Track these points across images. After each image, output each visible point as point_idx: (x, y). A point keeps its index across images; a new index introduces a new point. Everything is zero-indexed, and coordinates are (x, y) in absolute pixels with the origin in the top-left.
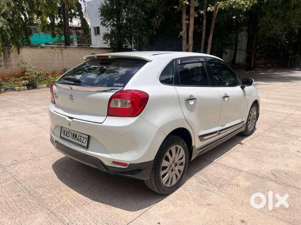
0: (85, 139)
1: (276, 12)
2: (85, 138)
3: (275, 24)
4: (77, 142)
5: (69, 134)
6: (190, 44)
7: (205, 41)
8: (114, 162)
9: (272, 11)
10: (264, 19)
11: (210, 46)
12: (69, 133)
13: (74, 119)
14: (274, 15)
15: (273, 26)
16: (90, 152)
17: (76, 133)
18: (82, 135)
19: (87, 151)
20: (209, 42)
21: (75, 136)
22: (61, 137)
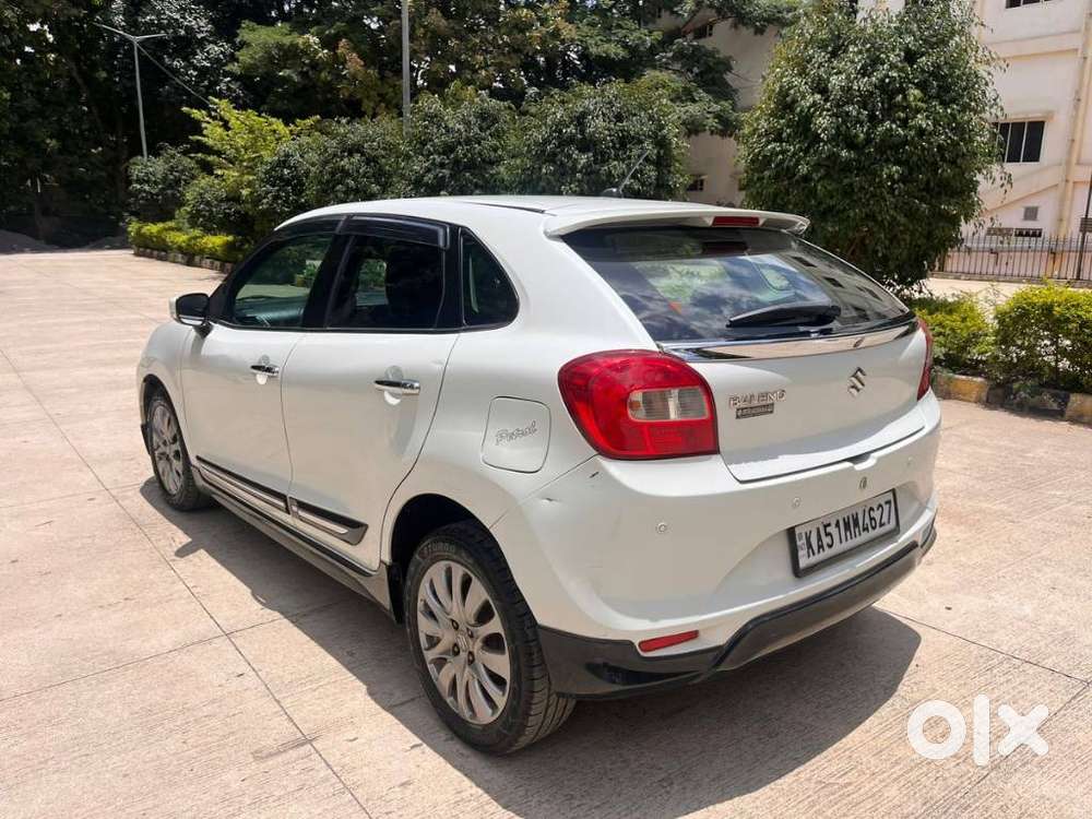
0: (886, 507)
2: (886, 503)
5: (827, 534)
12: (828, 529)
17: (854, 512)
21: (850, 524)
22: (799, 573)
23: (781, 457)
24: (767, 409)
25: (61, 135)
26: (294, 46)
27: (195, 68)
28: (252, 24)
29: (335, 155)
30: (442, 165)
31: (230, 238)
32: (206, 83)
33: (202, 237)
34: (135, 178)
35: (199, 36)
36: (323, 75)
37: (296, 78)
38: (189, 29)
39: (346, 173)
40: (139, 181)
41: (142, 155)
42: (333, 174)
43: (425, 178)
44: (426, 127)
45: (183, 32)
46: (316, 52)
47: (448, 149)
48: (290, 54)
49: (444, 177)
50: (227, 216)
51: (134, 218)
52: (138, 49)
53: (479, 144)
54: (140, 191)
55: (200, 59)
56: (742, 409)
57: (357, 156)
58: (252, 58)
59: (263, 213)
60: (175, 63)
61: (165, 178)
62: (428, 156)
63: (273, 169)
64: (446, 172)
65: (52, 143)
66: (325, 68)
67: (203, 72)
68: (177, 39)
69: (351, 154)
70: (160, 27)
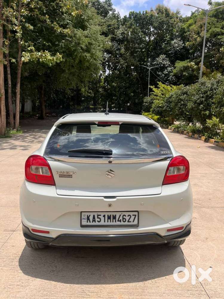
0: (133, 217)
1: (73, 70)
2: (131, 215)
3: (73, 81)
4: (118, 223)
5: (98, 218)
6: (2, 93)
7: (12, 91)
8: (169, 230)
9: (69, 68)
10: (65, 75)
11: (19, 96)
12: (99, 216)
13: (118, 198)
14: (71, 72)
15: (71, 83)
16: (142, 229)
17: (114, 214)
18: (124, 213)
19: (139, 229)
20: (17, 91)
21: (112, 218)
22: (82, 226)
23: (75, 191)
24: (70, 176)
25: (134, 92)
26: (188, 66)
27: (164, 74)
28: (179, 61)
29: (180, 95)
30: (203, 97)
31: (159, 117)
32: (166, 78)
33: (154, 116)
34: (144, 102)
35: (166, 66)
36: (194, 73)
37: (187, 75)
38: (164, 65)
39: (182, 100)
40: (145, 103)
41: (147, 97)
42: (178, 100)
43: (197, 101)
44: (200, 86)
45: (162, 65)
46: (193, 67)
47: (206, 92)
48: (186, 68)
49: (202, 101)
50: (158, 111)
51: (144, 112)
52: (150, 71)
53: (215, 90)
54: (145, 105)
55: (166, 72)
56: (61, 175)
57: (185, 95)
58: (177, 71)
59: (164, 110)
60: (159, 73)
61: (150, 102)
62: (199, 95)
63: (168, 99)
64: (204, 99)
65: (132, 94)
66: (195, 71)
67: (166, 75)
68: (161, 67)
69: (184, 94)
70: (157, 64)
